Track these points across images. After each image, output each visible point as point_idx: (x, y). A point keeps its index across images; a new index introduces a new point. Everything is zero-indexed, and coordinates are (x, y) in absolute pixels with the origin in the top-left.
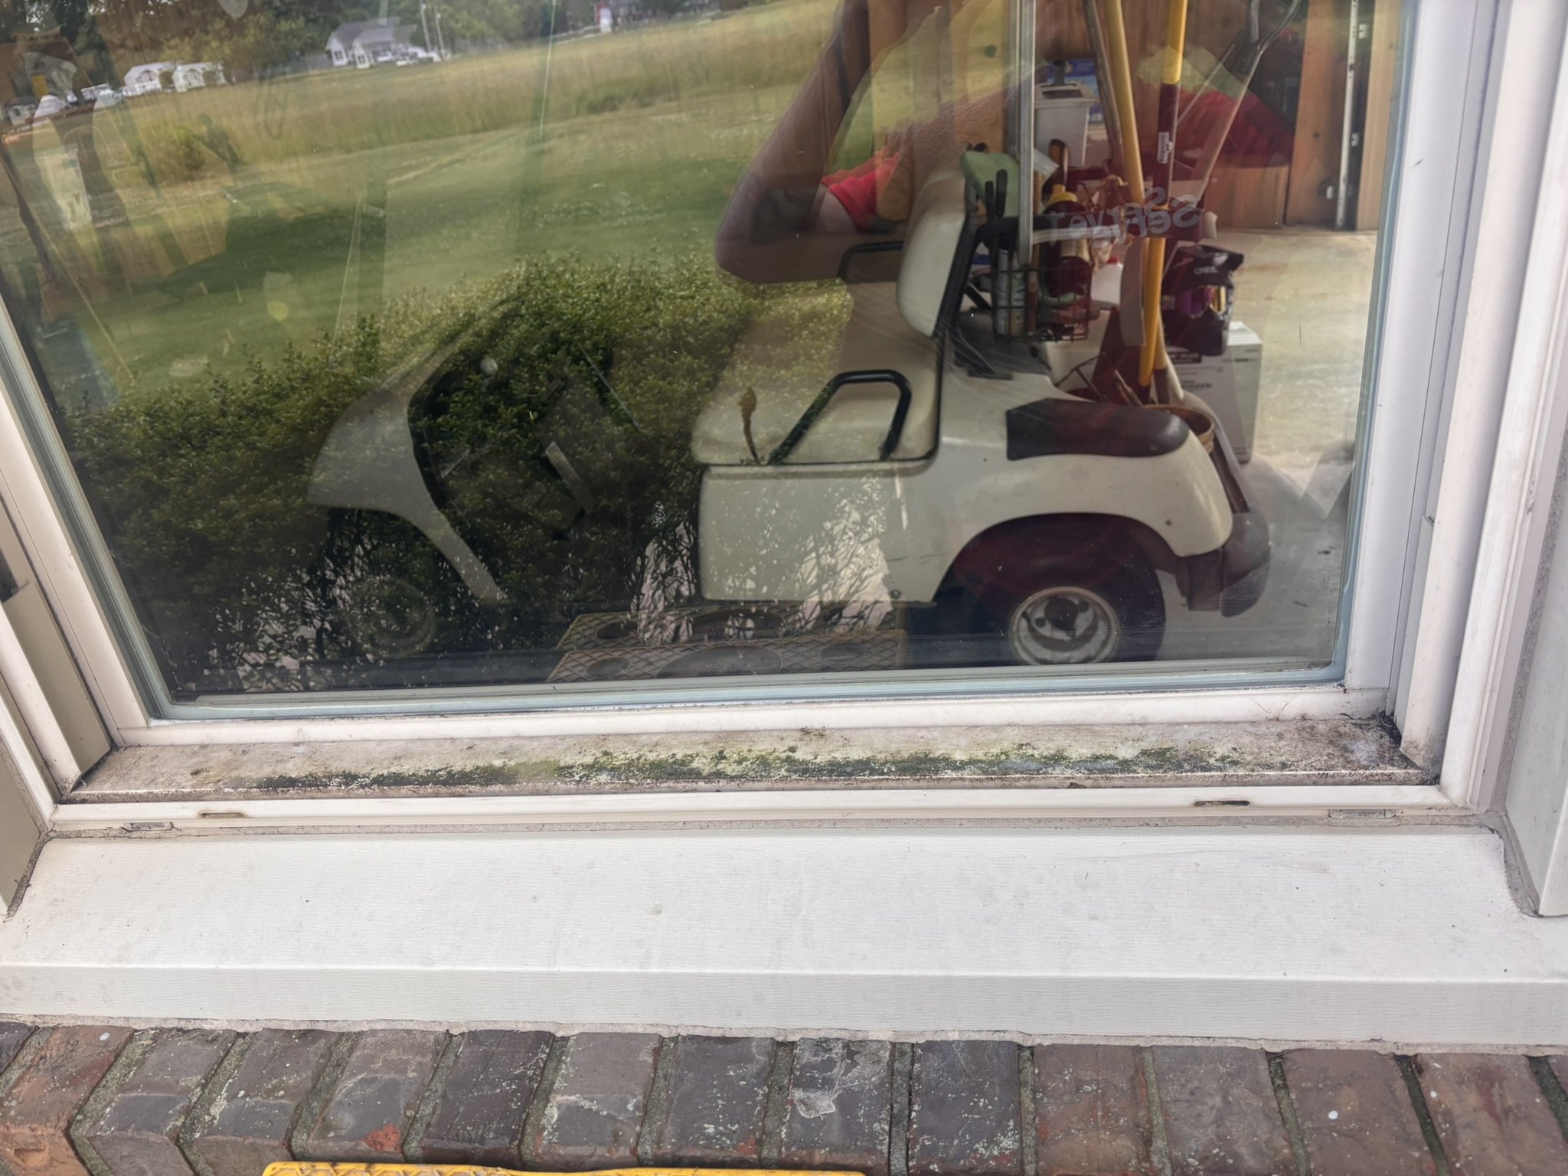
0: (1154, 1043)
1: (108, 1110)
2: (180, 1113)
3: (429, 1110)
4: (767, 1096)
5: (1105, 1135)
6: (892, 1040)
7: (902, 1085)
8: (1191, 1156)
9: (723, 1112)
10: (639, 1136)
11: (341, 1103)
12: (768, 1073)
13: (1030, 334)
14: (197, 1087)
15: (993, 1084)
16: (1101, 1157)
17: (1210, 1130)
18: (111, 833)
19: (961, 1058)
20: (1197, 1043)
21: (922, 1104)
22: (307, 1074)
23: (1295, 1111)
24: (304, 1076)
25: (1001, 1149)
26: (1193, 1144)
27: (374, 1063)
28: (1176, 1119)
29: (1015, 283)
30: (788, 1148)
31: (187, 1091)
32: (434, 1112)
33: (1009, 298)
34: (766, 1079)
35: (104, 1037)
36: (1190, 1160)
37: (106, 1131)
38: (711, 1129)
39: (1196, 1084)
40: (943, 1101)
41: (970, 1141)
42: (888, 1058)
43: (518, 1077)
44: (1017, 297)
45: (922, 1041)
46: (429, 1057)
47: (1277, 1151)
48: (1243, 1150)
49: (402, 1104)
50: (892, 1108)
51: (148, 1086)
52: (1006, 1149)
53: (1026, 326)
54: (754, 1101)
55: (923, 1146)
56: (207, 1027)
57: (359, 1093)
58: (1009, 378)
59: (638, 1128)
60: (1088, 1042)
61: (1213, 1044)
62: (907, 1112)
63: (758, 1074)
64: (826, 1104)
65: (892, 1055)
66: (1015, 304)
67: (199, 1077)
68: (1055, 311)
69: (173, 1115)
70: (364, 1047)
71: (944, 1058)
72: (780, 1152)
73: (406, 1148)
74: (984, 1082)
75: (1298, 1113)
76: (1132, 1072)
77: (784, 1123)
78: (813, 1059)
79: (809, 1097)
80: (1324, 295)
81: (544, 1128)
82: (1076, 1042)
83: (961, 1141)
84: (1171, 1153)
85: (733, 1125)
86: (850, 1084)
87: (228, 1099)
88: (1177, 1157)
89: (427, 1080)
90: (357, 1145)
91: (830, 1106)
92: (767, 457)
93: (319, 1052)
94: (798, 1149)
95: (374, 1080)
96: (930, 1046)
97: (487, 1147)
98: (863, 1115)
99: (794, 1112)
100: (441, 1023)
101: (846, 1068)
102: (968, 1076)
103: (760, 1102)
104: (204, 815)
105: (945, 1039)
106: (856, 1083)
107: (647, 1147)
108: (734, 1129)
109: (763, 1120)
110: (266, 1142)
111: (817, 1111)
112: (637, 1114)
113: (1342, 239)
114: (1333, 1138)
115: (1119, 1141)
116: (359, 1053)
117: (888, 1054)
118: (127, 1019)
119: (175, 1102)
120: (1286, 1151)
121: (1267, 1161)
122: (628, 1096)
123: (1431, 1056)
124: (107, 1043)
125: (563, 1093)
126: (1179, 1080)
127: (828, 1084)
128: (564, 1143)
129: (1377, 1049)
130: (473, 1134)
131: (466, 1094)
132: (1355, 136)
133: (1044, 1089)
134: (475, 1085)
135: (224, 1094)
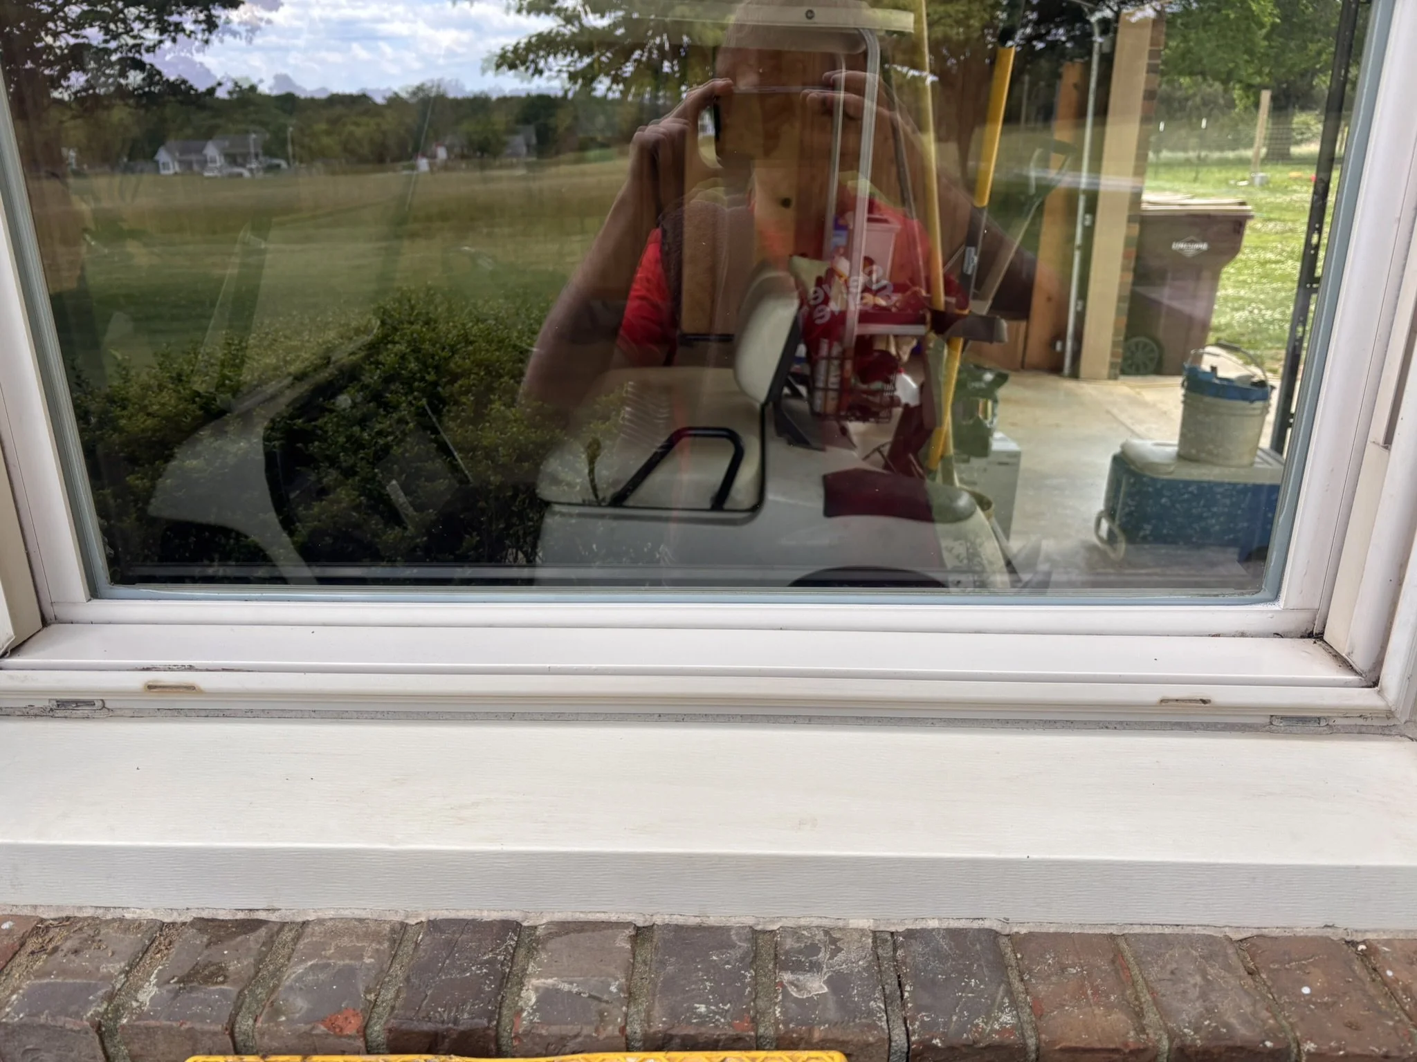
0: (1126, 932)
1: (14, 997)
2: (103, 999)
3: (390, 995)
4: (754, 978)
5: (1099, 1011)
6: (872, 928)
7: (889, 968)
8: (1185, 1027)
9: (712, 991)
10: (626, 1015)
11: (291, 988)
12: (753, 958)
13: (843, 413)
14: (120, 973)
15: (979, 966)
16: (1099, 1030)
17: (1198, 1005)
18: (32, 712)
19: (944, 944)
20: (1167, 931)
21: (913, 985)
22: (248, 961)
23: (1269, 988)
24: (245, 963)
25: (1001, 1024)
26: (1184, 1016)
27: (325, 950)
28: (1163, 996)
29: (833, 368)
30: (786, 1024)
31: (109, 977)
32: (397, 996)
33: (827, 381)
34: (752, 963)
35: (6, 926)
36: (1186, 1030)
37: (13, 1018)
38: (702, 1008)
39: (1174, 966)
40: (934, 982)
41: (969, 1017)
42: (871, 945)
43: (487, 962)
44: (834, 381)
45: (901, 929)
46: (386, 945)
47: (1264, 1022)
48: (1233, 1021)
49: (361, 988)
50: (884, 988)
51: (63, 972)
52: (1007, 1024)
53: (839, 408)
54: (743, 983)
55: (922, 1022)
56: (128, 916)
57: (310, 978)
58: (823, 450)
59: (624, 1009)
60: (1063, 930)
61: (1182, 932)
62: (899, 993)
63: (742, 959)
64: (816, 985)
65: (874, 942)
66: (831, 386)
67: (123, 964)
68: (865, 396)
69: (93, 1002)
70: (312, 935)
71: (927, 944)
72: (777, 1029)
73: (369, 1032)
74: (972, 964)
75: (1272, 990)
76: (1111, 956)
77: (776, 1004)
78: (796, 945)
79: (798, 980)
80: (1057, 426)
81: (522, 1010)
82: (1052, 930)
83: (960, 1017)
84: (1166, 1024)
85: (726, 1005)
86: (837, 967)
87: (157, 985)
88: (1172, 1028)
89: (386, 966)
90: (313, 1028)
91: (821, 987)
92: (608, 500)
93: (261, 941)
94: (797, 1025)
95: (327, 966)
96: (910, 934)
97: (461, 1028)
98: (857, 994)
99: (786, 994)
100: (396, 912)
101: (831, 953)
102: (953, 960)
103: (749, 984)
104: (150, 687)
105: (924, 926)
106: (844, 966)
107: (636, 1026)
108: (726, 1008)
109: (754, 1000)
110: (206, 1028)
111: (810, 992)
112: (622, 995)
113: (1070, 384)
114: (1311, 1010)
115: (1114, 1017)
116: (306, 941)
117: (870, 941)
118: (35, 907)
119: (96, 988)
120: (1271, 1021)
121: (1258, 1030)
122: (610, 979)
123: (1379, 941)
124: (9, 932)
125: (539, 977)
126: (1156, 963)
127: (815, 967)
128: (546, 1022)
129: (1330, 935)
130: (445, 1016)
131: (433, 978)
132: (1080, 303)
133: (1030, 971)
134: (441, 969)
135: (153, 979)
